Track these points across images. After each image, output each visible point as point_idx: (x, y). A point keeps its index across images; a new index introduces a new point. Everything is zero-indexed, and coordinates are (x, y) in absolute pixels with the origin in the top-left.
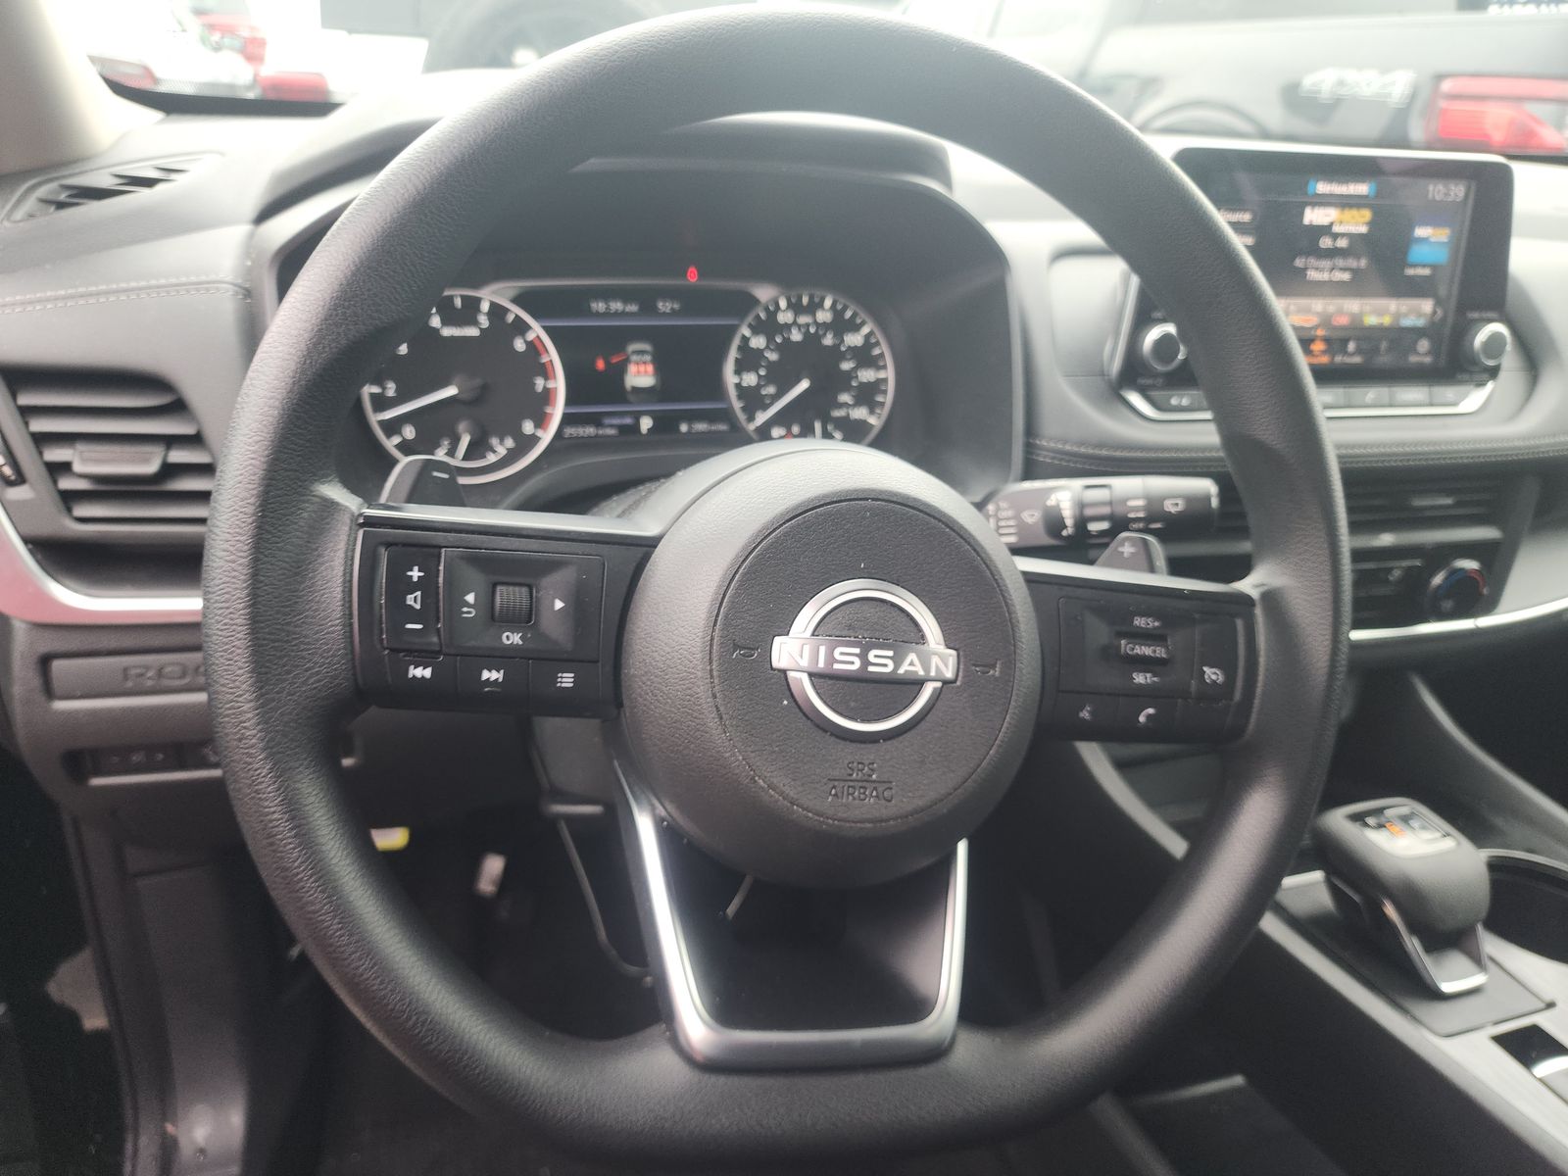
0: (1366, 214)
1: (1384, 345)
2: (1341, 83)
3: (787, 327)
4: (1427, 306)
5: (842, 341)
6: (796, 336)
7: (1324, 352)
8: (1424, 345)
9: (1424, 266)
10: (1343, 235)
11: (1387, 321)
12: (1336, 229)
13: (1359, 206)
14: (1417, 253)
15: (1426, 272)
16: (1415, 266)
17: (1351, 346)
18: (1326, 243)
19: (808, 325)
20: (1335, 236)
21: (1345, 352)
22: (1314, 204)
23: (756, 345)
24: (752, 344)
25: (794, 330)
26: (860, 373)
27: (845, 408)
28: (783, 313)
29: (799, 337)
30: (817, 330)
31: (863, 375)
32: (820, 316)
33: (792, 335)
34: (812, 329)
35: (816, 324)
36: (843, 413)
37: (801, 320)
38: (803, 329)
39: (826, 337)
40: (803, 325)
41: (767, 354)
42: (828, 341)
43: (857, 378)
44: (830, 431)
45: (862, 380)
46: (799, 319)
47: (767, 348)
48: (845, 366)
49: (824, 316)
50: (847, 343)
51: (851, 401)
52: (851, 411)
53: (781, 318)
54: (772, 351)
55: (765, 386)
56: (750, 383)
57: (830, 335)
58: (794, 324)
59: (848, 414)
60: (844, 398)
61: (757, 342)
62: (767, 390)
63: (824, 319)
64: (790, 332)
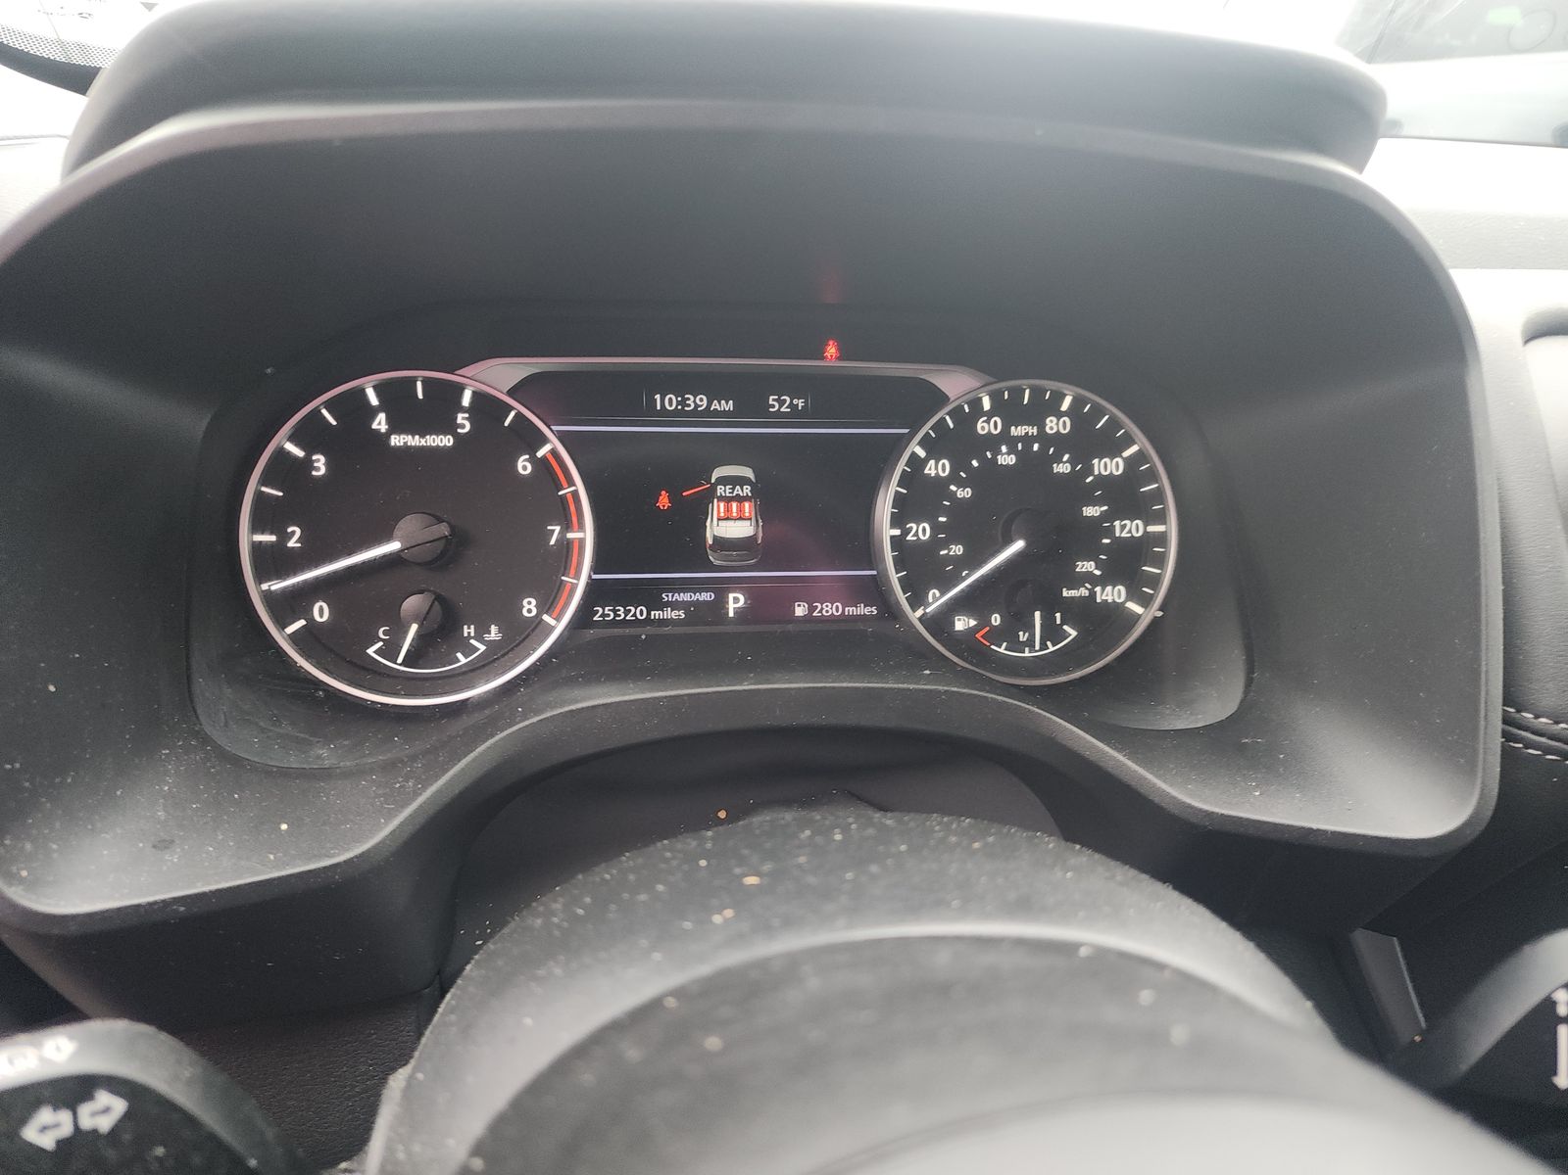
3: (993, 442)
5: (1089, 470)
6: (1007, 459)
19: (1027, 440)
23: (933, 473)
24: (926, 471)
25: (1004, 449)
26: (1117, 523)
27: (1087, 585)
28: (985, 418)
29: (1011, 460)
30: (1044, 449)
31: (1123, 527)
32: (1052, 425)
33: (999, 457)
34: (1036, 447)
35: (1043, 437)
36: (1083, 592)
37: (1017, 431)
38: (1020, 446)
39: (1059, 461)
40: (1019, 439)
41: (953, 488)
42: (1063, 468)
43: (1110, 532)
44: (1058, 622)
45: (1120, 537)
46: (1013, 428)
47: (954, 478)
48: (1091, 511)
49: (1057, 424)
50: (1096, 473)
51: (1098, 573)
52: (1098, 589)
53: (982, 427)
54: (962, 484)
55: (946, 544)
56: (919, 539)
57: (1066, 457)
58: (1005, 437)
59: (1093, 594)
60: (1087, 566)
61: (936, 468)
62: (950, 551)
63: (1058, 430)
64: (997, 452)
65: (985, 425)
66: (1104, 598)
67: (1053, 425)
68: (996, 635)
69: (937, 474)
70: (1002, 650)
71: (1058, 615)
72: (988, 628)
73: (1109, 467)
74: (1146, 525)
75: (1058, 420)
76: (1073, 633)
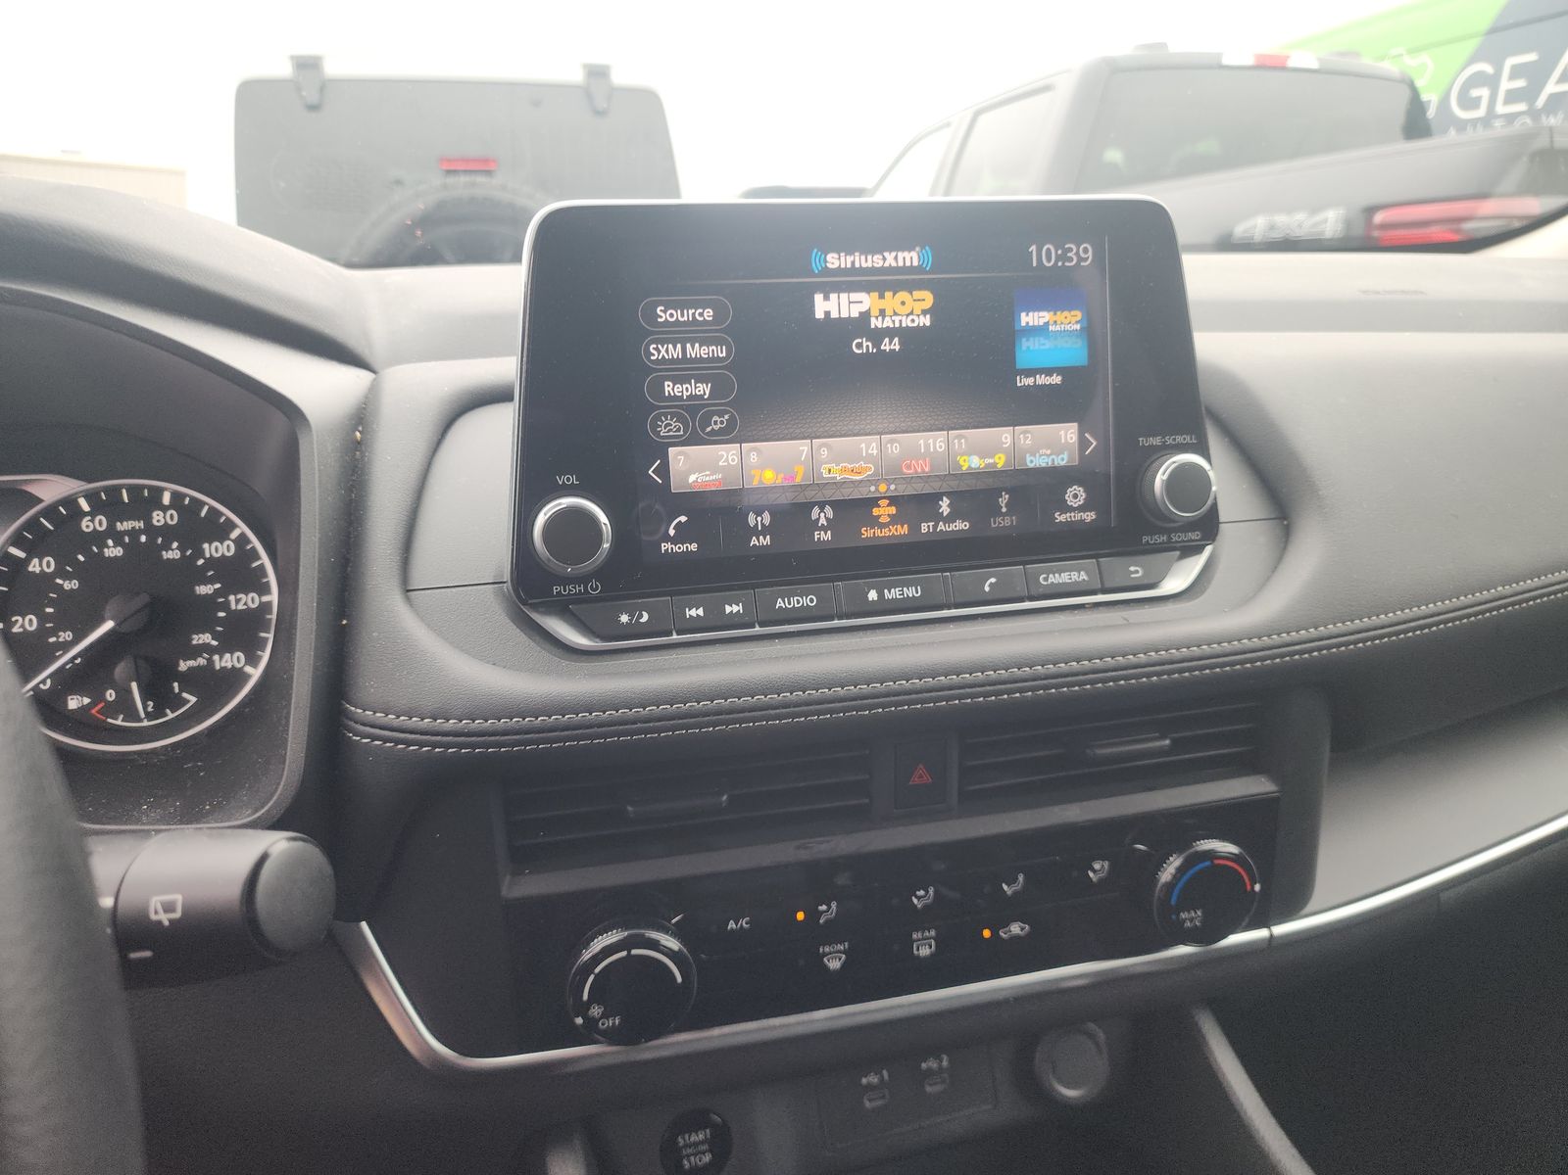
0: (927, 298)
1: (1004, 500)
2: (1272, 227)
3: (99, 538)
4: (1068, 433)
5: (200, 553)
6: (113, 551)
7: (894, 520)
8: (1075, 495)
9: (1049, 372)
10: (890, 333)
11: (1000, 461)
12: (875, 323)
13: (910, 287)
14: (1029, 352)
15: (1056, 379)
16: (1031, 372)
17: (945, 506)
18: (862, 346)
19: (134, 533)
20: (877, 336)
21: (938, 517)
22: (827, 290)
23: (37, 570)
24: (30, 569)
25: (110, 542)
26: (232, 598)
27: (205, 655)
28: (90, 518)
29: (118, 552)
30: (151, 539)
31: (238, 601)
32: (158, 518)
33: (106, 550)
34: (143, 539)
35: (150, 529)
36: (201, 661)
37: (123, 526)
38: (127, 539)
39: (168, 548)
40: (126, 532)
41: (59, 581)
42: (173, 554)
43: (226, 606)
44: (177, 690)
45: (236, 610)
46: (118, 524)
47: (60, 572)
48: (203, 590)
49: (164, 518)
50: (208, 555)
51: (215, 643)
52: (216, 657)
53: (86, 525)
54: (67, 577)
55: (54, 632)
56: (25, 629)
57: (175, 545)
58: (111, 532)
59: (210, 661)
60: (205, 638)
61: (41, 565)
62: (58, 637)
63: (165, 522)
64: (103, 545)
65: (91, 524)
66: (223, 665)
67: (161, 518)
68: (112, 709)
69: (42, 570)
70: (119, 722)
71: (176, 685)
72: (102, 704)
73: (223, 549)
74: (260, 596)
75: (165, 513)
76: (193, 699)
